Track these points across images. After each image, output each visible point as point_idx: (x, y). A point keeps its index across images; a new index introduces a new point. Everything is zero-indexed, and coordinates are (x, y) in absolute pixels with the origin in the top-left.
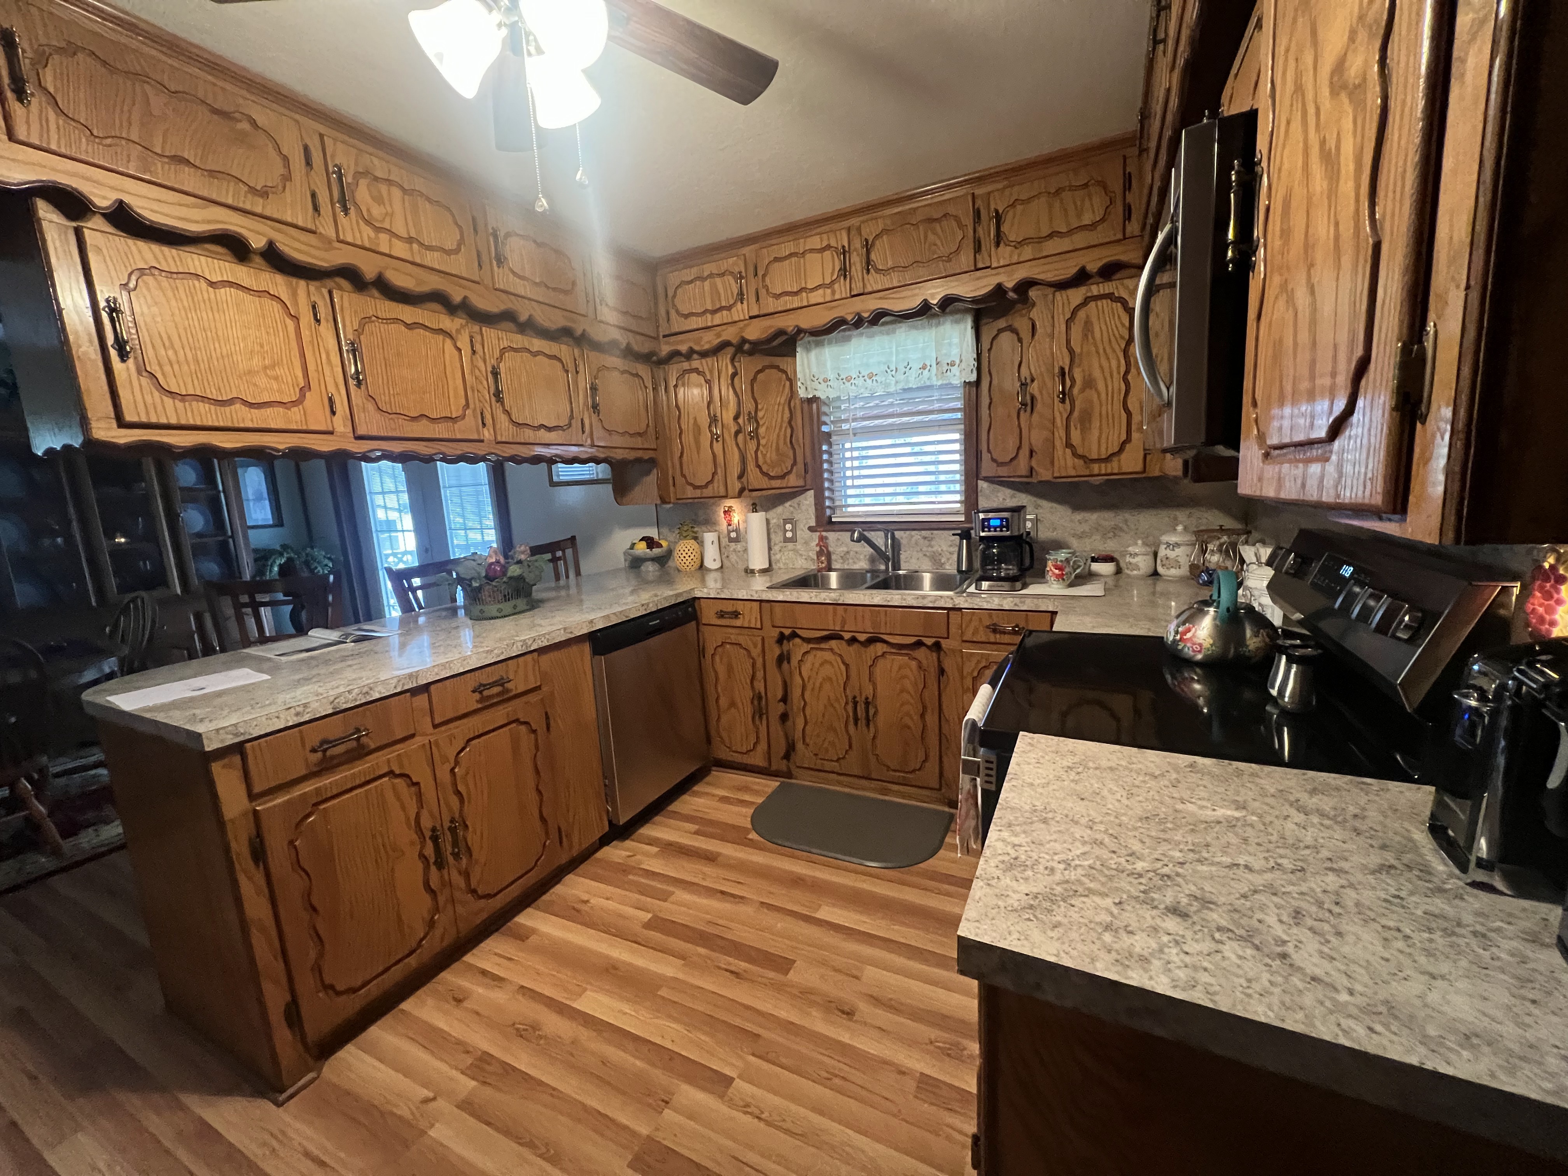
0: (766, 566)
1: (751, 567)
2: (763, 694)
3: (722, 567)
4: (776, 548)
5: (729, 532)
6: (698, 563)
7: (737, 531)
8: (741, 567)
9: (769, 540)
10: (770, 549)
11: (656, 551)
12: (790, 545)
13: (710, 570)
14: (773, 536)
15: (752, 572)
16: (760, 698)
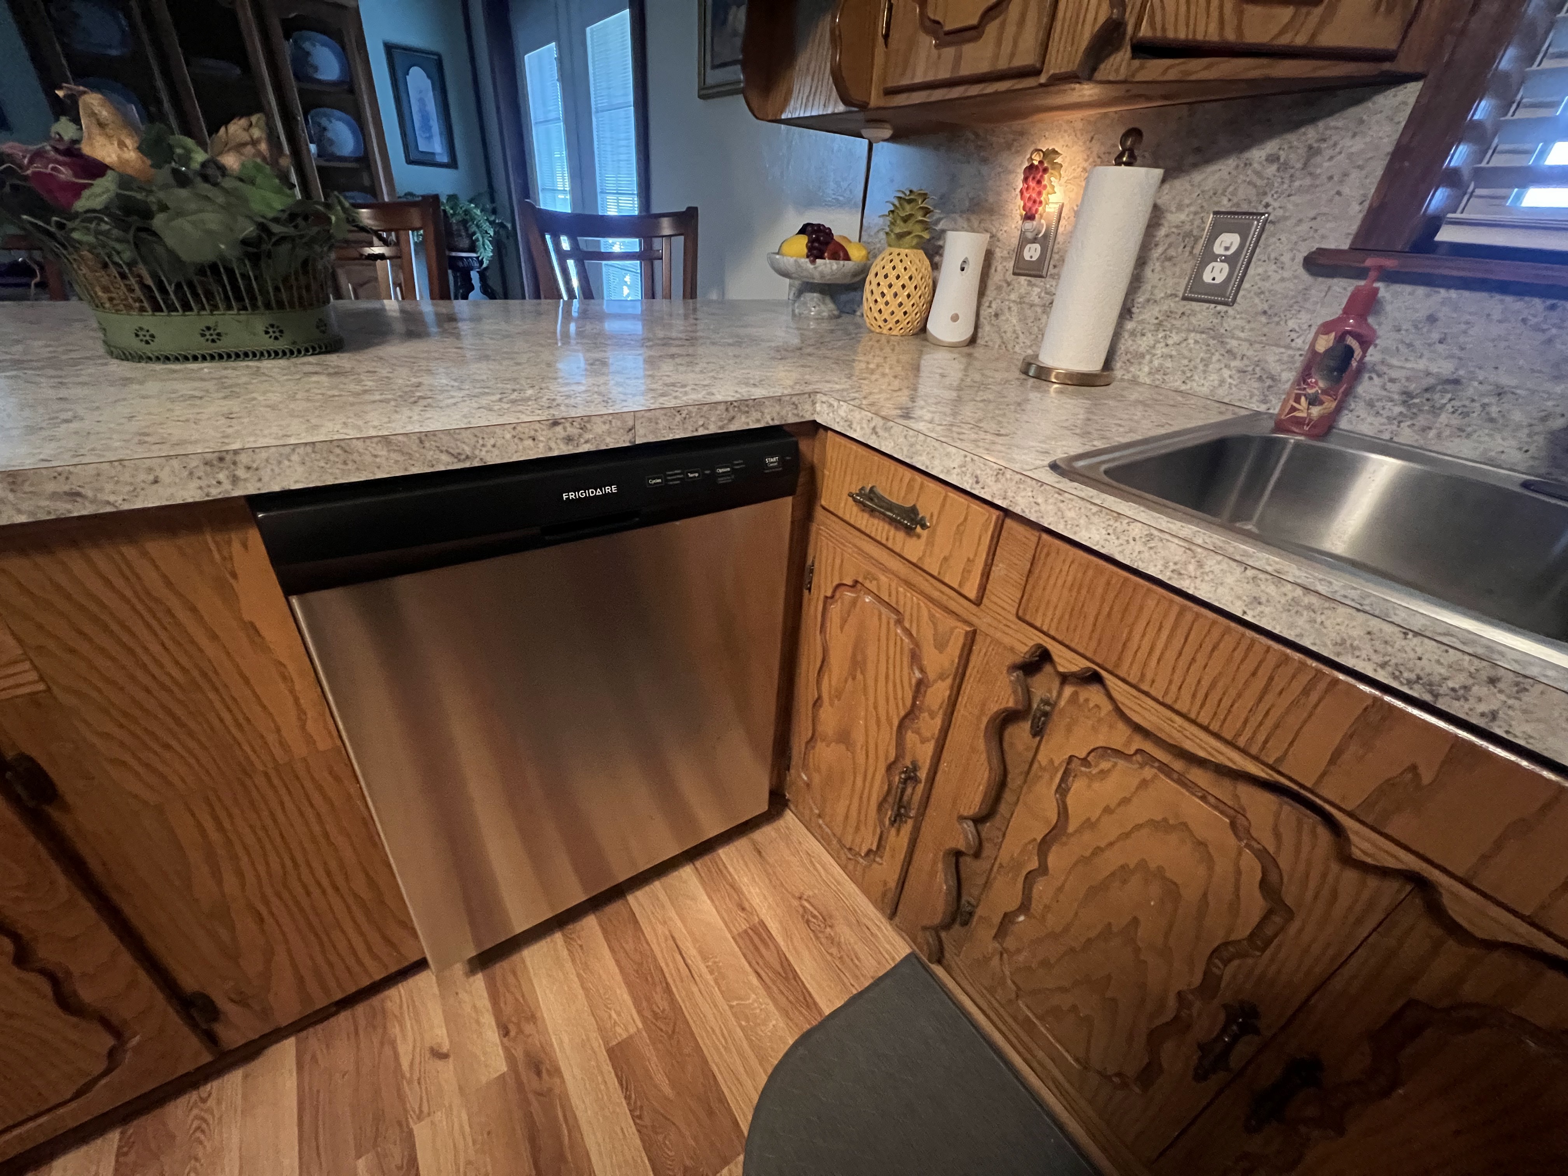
0: (1095, 366)
1: (1046, 359)
2: (923, 774)
3: (973, 341)
4: (1146, 315)
5: (1024, 241)
6: (914, 317)
7: (1045, 240)
8: (1022, 351)
9: (1136, 281)
10: (1126, 312)
11: (827, 267)
12: (1203, 313)
13: (939, 344)
14: (1152, 275)
15: (1043, 374)
16: (910, 776)
